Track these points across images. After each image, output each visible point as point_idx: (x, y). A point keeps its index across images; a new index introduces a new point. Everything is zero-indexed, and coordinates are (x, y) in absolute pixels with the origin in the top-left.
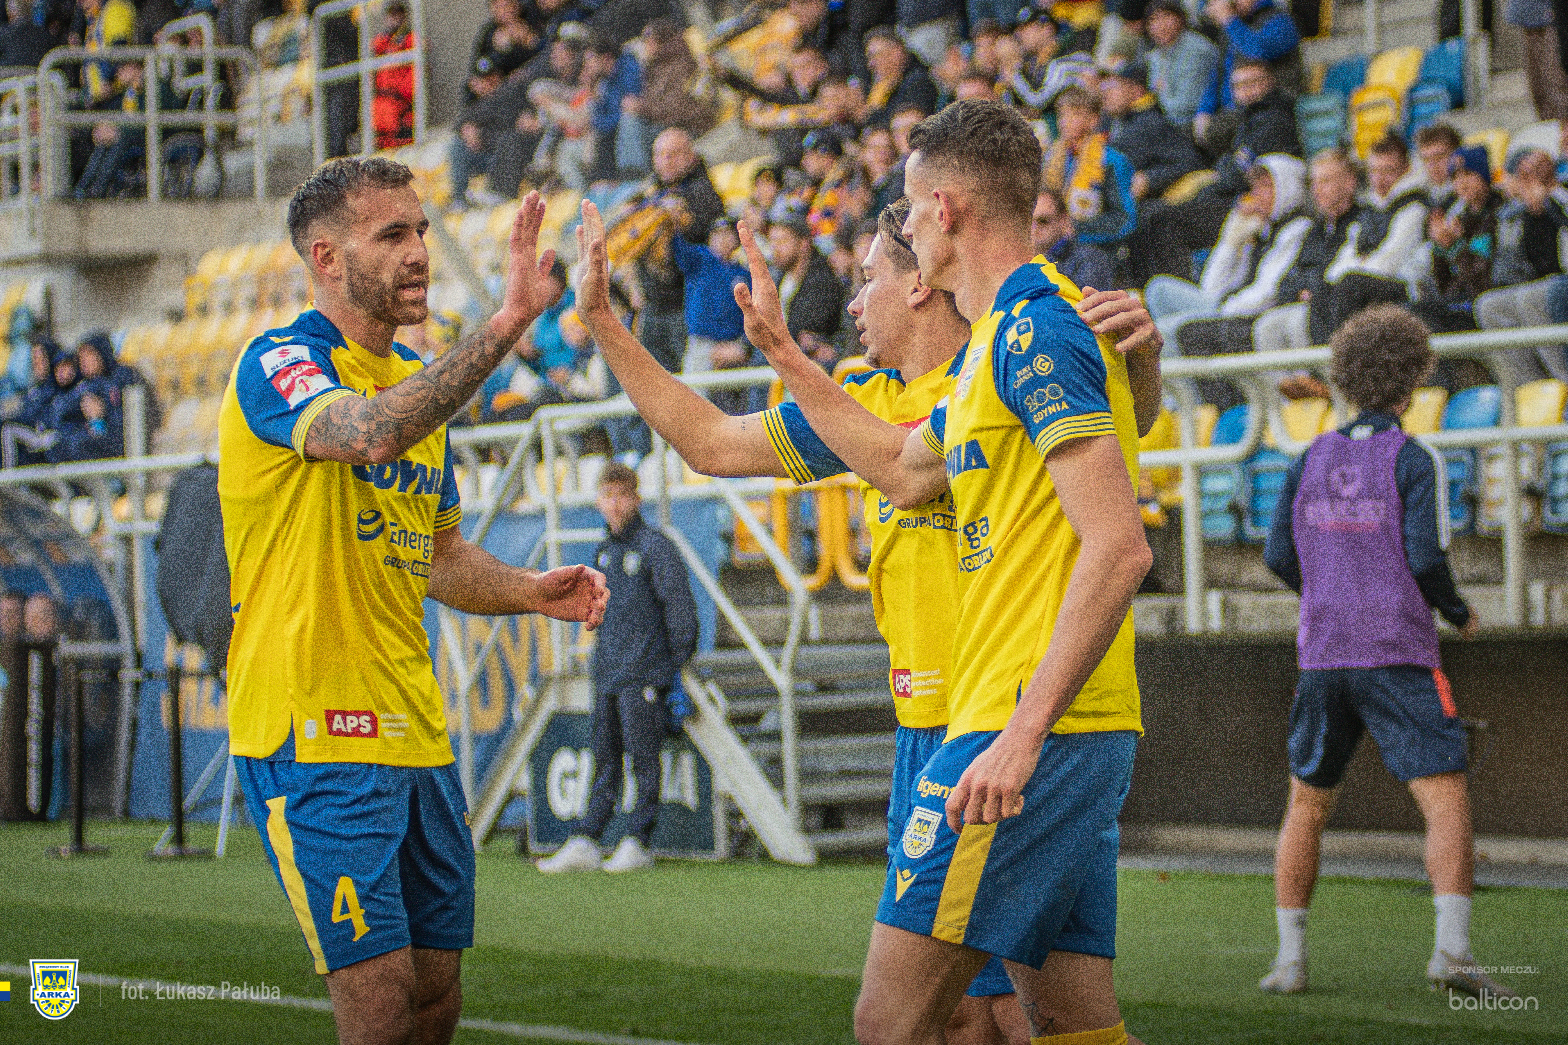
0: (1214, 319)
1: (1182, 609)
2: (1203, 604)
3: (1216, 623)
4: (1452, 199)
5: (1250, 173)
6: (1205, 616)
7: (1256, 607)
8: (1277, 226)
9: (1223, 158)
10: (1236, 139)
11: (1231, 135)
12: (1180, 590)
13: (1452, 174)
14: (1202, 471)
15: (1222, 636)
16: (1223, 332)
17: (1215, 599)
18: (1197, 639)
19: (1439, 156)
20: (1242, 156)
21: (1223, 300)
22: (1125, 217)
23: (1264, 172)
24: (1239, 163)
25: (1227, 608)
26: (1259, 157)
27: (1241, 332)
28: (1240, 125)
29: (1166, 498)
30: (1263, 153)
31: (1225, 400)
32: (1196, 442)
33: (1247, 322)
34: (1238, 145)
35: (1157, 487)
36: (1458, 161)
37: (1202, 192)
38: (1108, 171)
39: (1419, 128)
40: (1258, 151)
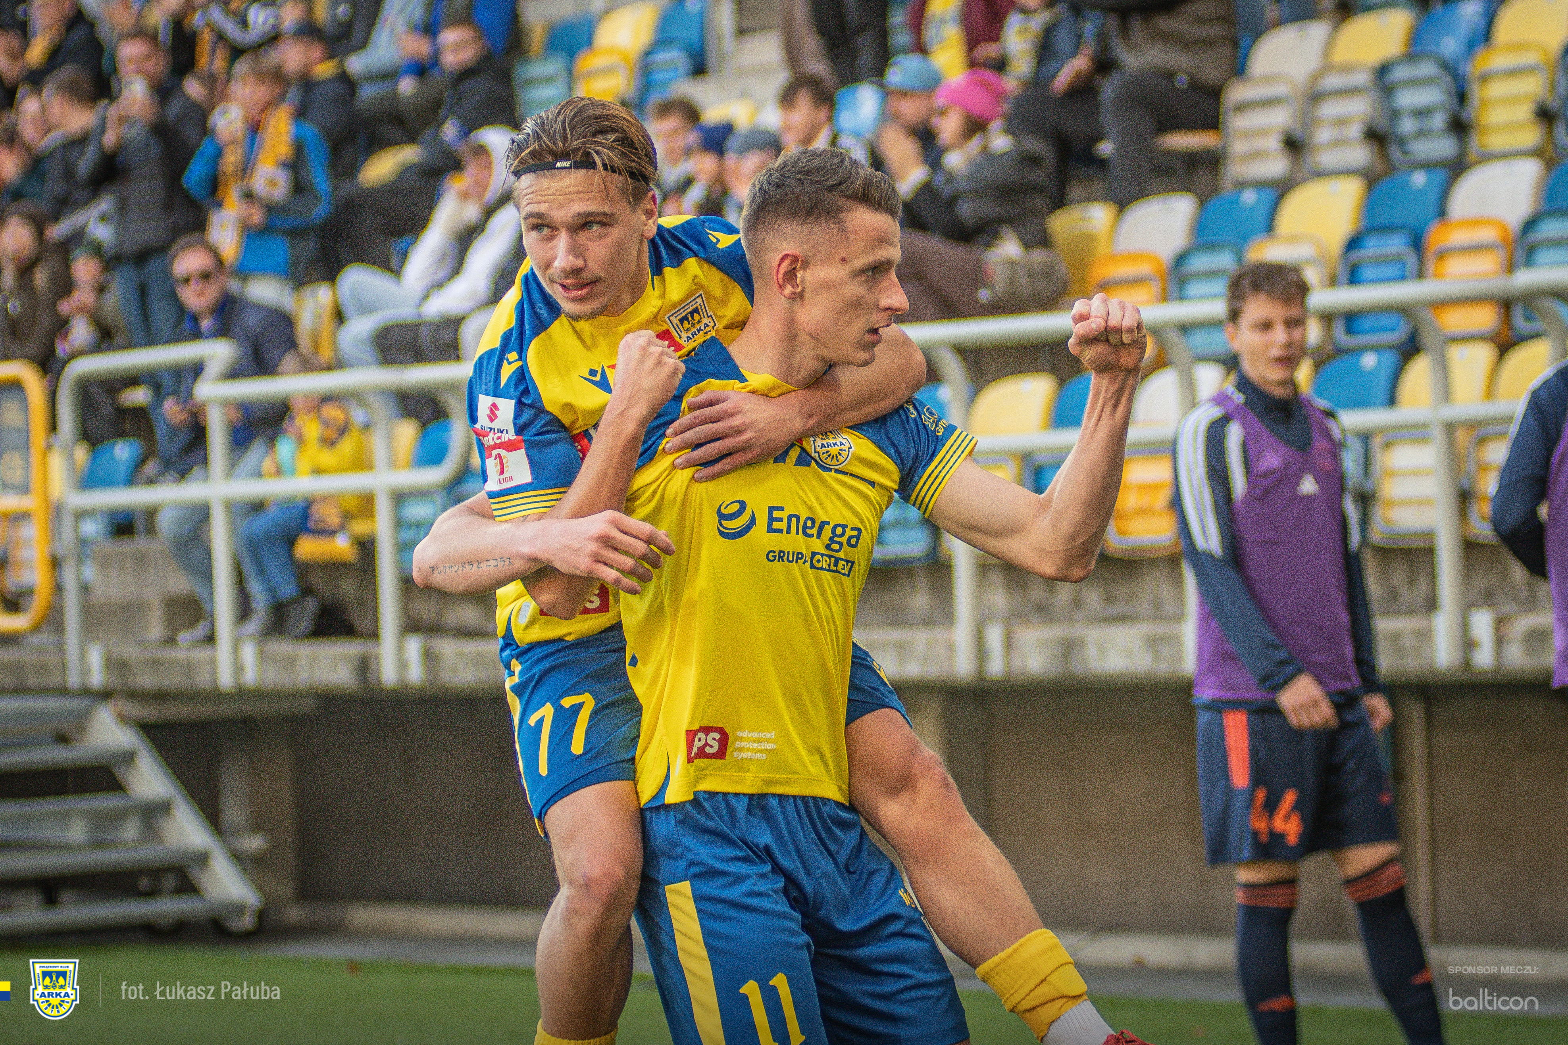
0: (415, 320)
1: (377, 658)
2: (400, 650)
3: (416, 674)
4: (688, 182)
5: (462, 149)
6: (402, 665)
7: (460, 655)
8: (489, 212)
9: (428, 133)
10: (442, 112)
11: (437, 105)
12: (374, 635)
13: (688, 152)
14: (400, 498)
15: (420, 690)
16: (424, 336)
17: (414, 646)
18: (394, 691)
19: (674, 132)
20: (449, 131)
21: (426, 297)
22: (318, 199)
23: (481, 151)
24: (446, 139)
25: (430, 658)
26: (474, 132)
27: (447, 335)
28: (447, 96)
29: (359, 527)
30: (479, 126)
31: (427, 413)
32: (393, 464)
33: (454, 323)
34: (447, 117)
35: (347, 516)
36: (692, 137)
37: (405, 171)
38: (299, 147)
39: (655, 98)
40: (470, 126)
